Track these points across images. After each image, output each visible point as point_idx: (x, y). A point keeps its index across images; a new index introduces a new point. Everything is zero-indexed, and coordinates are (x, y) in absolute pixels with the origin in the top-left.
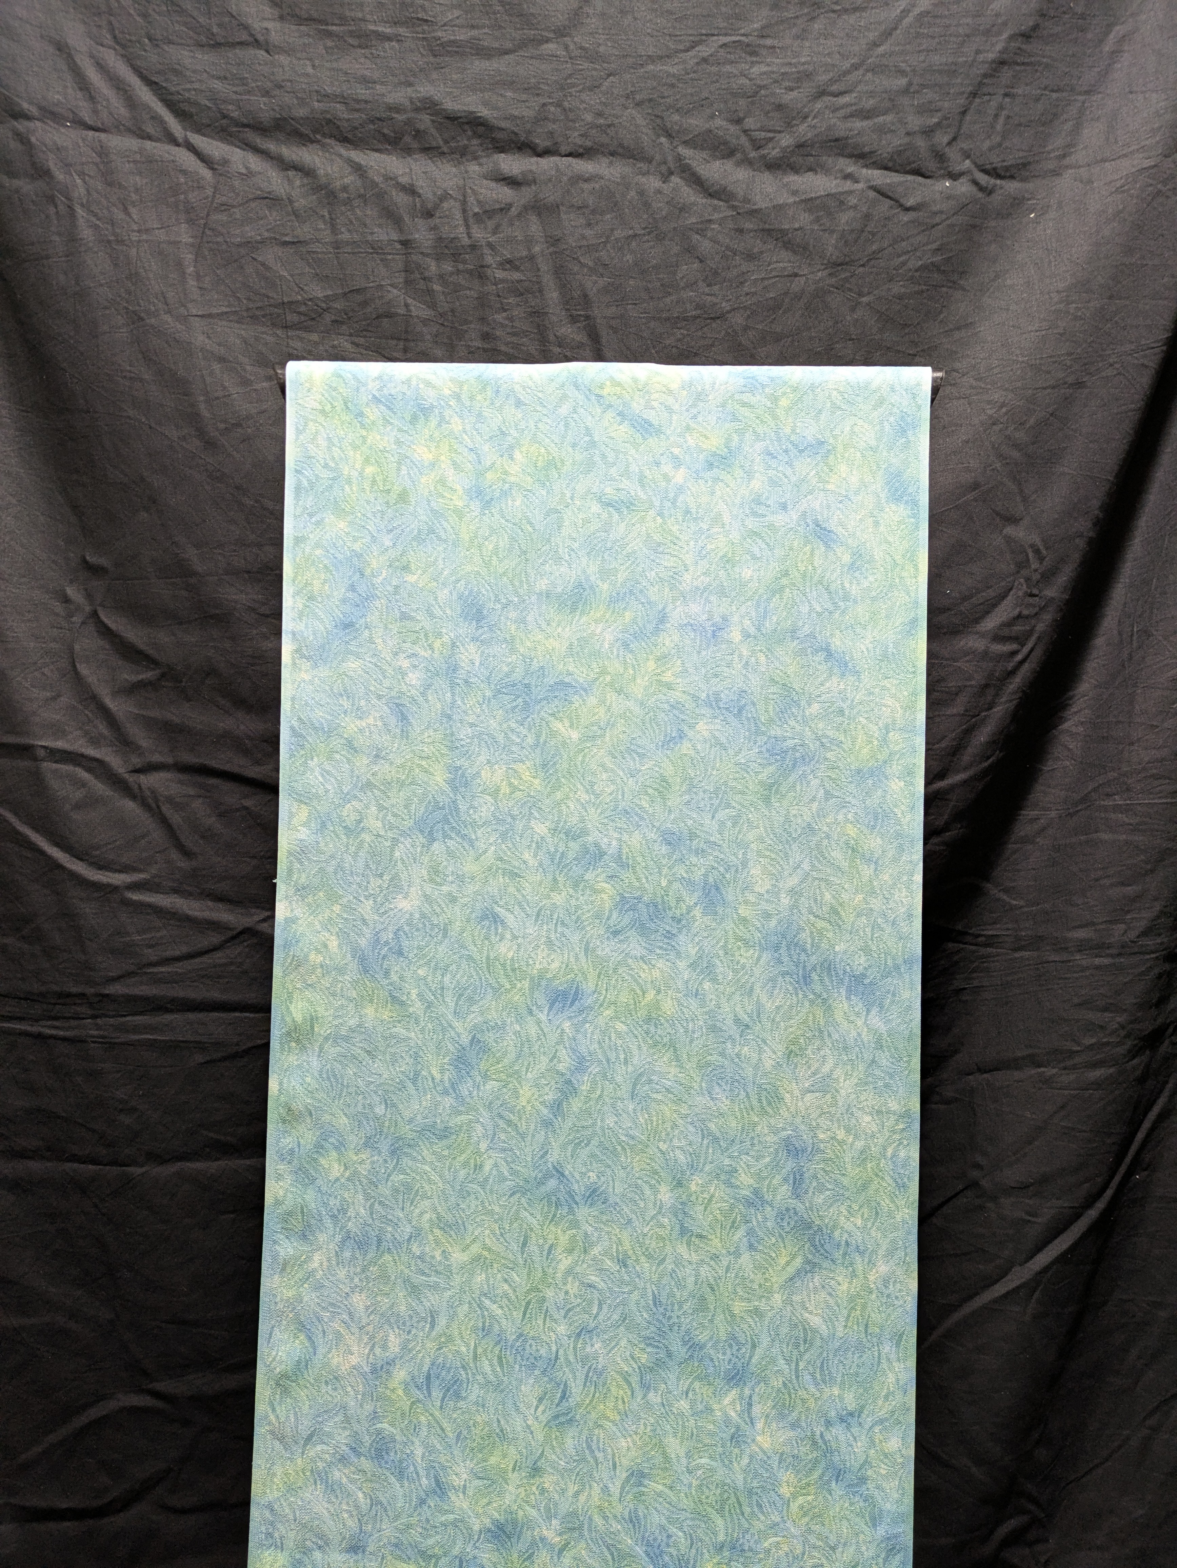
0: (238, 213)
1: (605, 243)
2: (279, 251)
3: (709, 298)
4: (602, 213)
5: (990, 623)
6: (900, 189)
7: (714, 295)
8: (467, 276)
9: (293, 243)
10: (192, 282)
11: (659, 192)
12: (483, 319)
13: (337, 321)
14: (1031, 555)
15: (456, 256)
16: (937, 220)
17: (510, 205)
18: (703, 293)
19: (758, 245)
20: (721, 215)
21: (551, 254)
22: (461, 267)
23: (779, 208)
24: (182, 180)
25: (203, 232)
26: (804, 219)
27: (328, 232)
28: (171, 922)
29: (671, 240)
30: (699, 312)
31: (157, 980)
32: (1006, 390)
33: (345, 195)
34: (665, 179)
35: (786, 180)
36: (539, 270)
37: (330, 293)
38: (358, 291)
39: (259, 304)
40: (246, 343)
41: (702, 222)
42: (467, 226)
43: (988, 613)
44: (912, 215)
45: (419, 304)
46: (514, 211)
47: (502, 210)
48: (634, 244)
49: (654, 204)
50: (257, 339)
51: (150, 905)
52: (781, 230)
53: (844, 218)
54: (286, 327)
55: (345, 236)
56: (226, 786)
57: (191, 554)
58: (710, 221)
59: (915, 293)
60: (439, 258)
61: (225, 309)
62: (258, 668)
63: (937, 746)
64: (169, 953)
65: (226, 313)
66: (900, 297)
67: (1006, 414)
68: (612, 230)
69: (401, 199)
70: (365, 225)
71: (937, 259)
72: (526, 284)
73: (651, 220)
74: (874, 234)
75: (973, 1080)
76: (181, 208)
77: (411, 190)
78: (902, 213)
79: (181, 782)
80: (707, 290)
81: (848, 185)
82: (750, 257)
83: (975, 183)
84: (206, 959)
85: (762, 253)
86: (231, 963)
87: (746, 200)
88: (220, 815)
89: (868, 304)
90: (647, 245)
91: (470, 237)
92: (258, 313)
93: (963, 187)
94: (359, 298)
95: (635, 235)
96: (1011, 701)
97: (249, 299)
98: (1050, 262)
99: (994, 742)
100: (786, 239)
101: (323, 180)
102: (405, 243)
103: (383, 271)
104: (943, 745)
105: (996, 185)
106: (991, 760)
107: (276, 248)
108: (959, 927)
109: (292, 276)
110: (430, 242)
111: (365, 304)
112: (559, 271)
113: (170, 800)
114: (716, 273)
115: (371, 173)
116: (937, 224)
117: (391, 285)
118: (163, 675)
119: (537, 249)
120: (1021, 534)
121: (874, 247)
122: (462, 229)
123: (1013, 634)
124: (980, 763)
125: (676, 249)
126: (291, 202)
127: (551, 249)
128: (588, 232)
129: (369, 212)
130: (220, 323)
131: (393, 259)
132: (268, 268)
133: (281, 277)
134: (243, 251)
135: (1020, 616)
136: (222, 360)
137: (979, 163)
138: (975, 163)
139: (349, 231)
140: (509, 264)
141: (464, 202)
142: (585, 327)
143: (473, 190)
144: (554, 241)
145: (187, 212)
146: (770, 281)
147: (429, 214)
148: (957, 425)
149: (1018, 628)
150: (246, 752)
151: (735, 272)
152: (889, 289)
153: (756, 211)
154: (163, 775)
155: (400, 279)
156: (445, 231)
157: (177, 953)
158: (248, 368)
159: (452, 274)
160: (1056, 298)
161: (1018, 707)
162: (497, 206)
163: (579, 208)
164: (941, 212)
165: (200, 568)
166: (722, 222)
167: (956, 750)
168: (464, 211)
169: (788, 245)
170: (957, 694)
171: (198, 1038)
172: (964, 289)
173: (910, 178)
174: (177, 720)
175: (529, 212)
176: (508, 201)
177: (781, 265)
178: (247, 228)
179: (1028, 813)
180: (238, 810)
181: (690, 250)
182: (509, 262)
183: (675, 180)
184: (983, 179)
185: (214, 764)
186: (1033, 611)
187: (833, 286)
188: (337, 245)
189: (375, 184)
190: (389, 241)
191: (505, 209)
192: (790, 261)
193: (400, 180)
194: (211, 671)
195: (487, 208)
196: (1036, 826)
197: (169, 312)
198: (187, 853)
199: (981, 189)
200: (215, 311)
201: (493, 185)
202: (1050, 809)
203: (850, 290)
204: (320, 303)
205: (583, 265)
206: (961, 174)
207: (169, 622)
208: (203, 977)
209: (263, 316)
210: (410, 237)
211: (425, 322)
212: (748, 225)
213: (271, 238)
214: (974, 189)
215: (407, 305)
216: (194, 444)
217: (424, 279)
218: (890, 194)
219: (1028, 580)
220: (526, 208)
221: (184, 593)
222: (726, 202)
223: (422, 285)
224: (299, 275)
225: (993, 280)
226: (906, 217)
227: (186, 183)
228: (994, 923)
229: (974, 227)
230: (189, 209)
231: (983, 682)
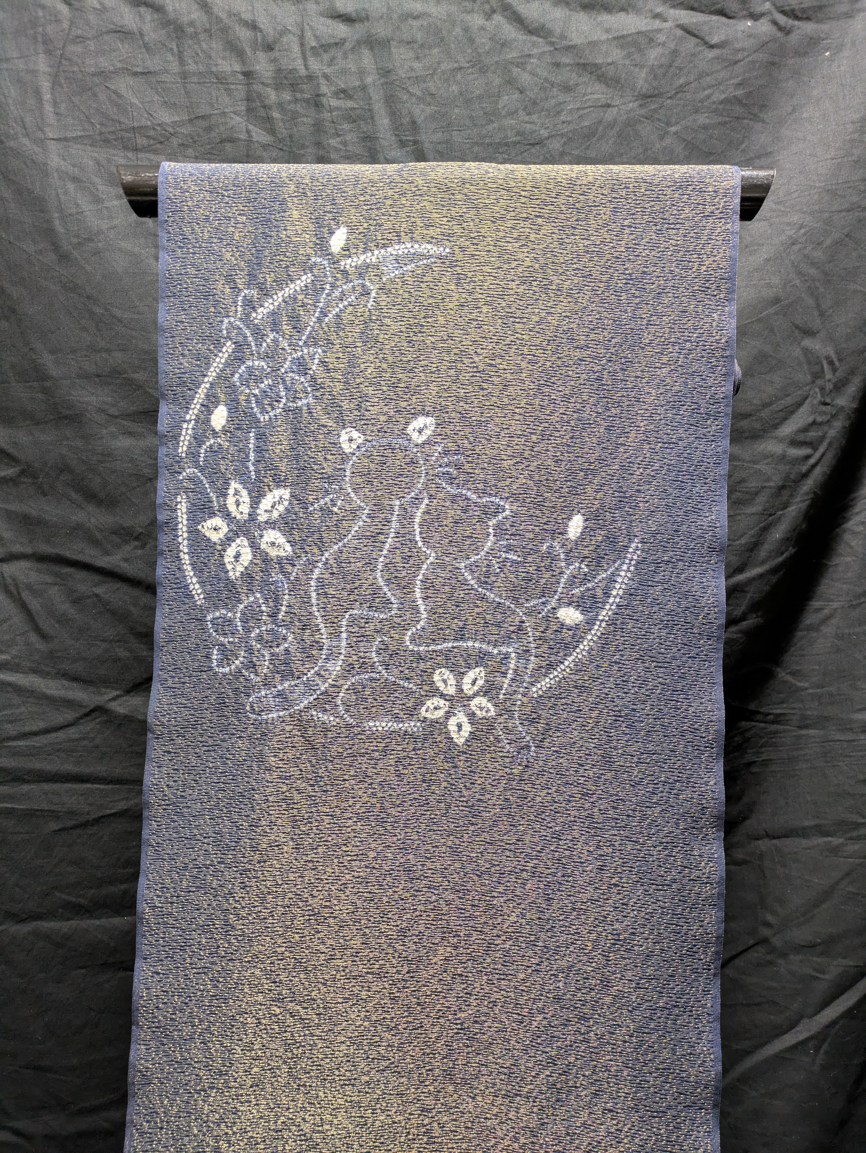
0: (92, 45)
1: (432, 75)
2: (131, 80)
3: (528, 126)
4: (430, 48)
5: (788, 429)
6: (706, 28)
7: (533, 123)
8: (304, 104)
9: (144, 73)
10: (48, 108)
11: (482, 28)
12: (318, 144)
13: (183, 145)
14: (826, 366)
15: (294, 87)
16: (740, 56)
17: (343, 41)
18: (523, 122)
19: (573, 78)
20: (540, 51)
21: (382, 85)
22: (298, 95)
23: (593, 44)
24: (41, 14)
25: (60, 62)
26: (616, 54)
27: (177, 63)
28: (29, 700)
29: (494, 72)
30: (519, 138)
31: (16, 753)
32: (804, 213)
33: (192, 30)
34: (488, 16)
35: (599, 19)
36: (370, 98)
37: (177, 119)
38: (203, 117)
39: (112, 129)
40: (98, 164)
41: (522, 57)
42: (305, 59)
43: (785, 419)
44: (716, 52)
45: (259, 131)
46: (348, 45)
47: (336, 44)
48: (459, 76)
49: (478, 40)
50: (109, 161)
51: (10, 684)
52: (596, 65)
53: (654, 55)
54: (136, 150)
55: (192, 67)
56: (80, 575)
57: (47, 360)
58: (529, 56)
59: (719, 123)
60: (278, 87)
61: (80, 134)
62: (108, 465)
63: (738, 542)
64: (27, 729)
65: (80, 137)
66: (705, 127)
67: (804, 234)
68: (439, 63)
69: (244, 34)
70: (210, 57)
71: (740, 92)
72: (359, 112)
73: (474, 54)
74: (681, 69)
75: (764, 845)
76: (40, 39)
77: (253, 26)
78: (706, 51)
79: (39, 571)
80: (527, 118)
81: (657, 24)
82: (567, 88)
83: (775, 23)
84: (61, 735)
85: (577, 85)
86: (84, 739)
87: (563, 37)
88: (74, 602)
89: (675, 133)
90: (470, 77)
91: (307, 69)
92: (111, 137)
93: (764, 27)
94: (204, 124)
95: (461, 68)
96: (803, 501)
97: (102, 124)
98: (845, 95)
99: (788, 539)
100: (599, 72)
101: (172, 16)
102: (247, 74)
103: (227, 99)
104: (743, 541)
105: (794, 26)
106: (785, 555)
107: (128, 78)
108: (752, 706)
109: (142, 103)
110: (270, 73)
111: (209, 129)
112: (390, 100)
113: (29, 587)
114: (535, 103)
115: (215, 10)
116: (739, 61)
117: (235, 113)
118: (23, 472)
119: (369, 80)
120: (817, 347)
121: (682, 81)
122: (300, 61)
123: (808, 440)
124: (776, 557)
125: (497, 81)
126: (142, 35)
127: (383, 80)
128: (416, 65)
129: (214, 46)
130: (75, 146)
131: (237, 89)
132: (119, 96)
133: (132, 105)
134: (96, 80)
135: (814, 423)
136: (75, 180)
137: (778, 5)
138: (774, 5)
139: (196, 62)
140: (343, 93)
141: (302, 38)
142: (413, 152)
143: (311, 26)
144: (385, 73)
145: (45, 43)
146: (586, 111)
147: (269, 48)
148: (759, 245)
149: (812, 434)
150: (95, 542)
151: (553, 102)
152: (694, 120)
153: (573, 47)
154: (23, 564)
155: (242, 107)
156: (285, 64)
157: (35, 728)
158: (100, 187)
159: (290, 102)
160: (850, 128)
161: (811, 506)
162: (332, 41)
163: (409, 43)
164: (743, 50)
165: (54, 372)
166: (540, 56)
167: (754, 546)
168: (302, 45)
169: (602, 78)
170: (756, 494)
171: (53, 808)
172: (763, 121)
173: (715, 18)
174: (34, 513)
175: (363, 46)
176: (343, 36)
177: (596, 96)
178: (101, 60)
179: (815, 604)
180: (89, 597)
181: (510, 82)
182: (343, 91)
183: (498, 18)
184: (782, 20)
185: (68, 554)
186: (825, 418)
187: (643, 116)
188: (184, 75)
189: (219, 20)
190: (233, 72)
191: (339, 44)
192: (603, 93)
193: (243, 16)
194: (64, 468)
195: (324, 42)
196: (821, 615)
197: (27, 135)
198: (44, 636)
199: (780, 28)
200: (69, 135)
201: (329, 21)
202: (833, 601)
203: (659, 120)
204: (168, 128)
205: (411, 95)
206: (762, 15)
207: (28, 422)
208: (58, 750)
209: (115, 140)
210: (251, 69)
211: (265, 147)
212: (565, 60)
213: (123, 69)
214: (774, 29)
215: (248, 132)
216: (51, 258)
217: (264, 107)
218: (696, 32)
219: (822, 389)
220: (359, 42)
221: (40, 396)
222: (545, 38)
223: (262, 113)
224: (149, 102)
225: (790, 114)
226: (711, 54)
227: (44, 17)
228: (782, 702)
229: (773, 64)
230: (47, 41)
231: (780, 484)
